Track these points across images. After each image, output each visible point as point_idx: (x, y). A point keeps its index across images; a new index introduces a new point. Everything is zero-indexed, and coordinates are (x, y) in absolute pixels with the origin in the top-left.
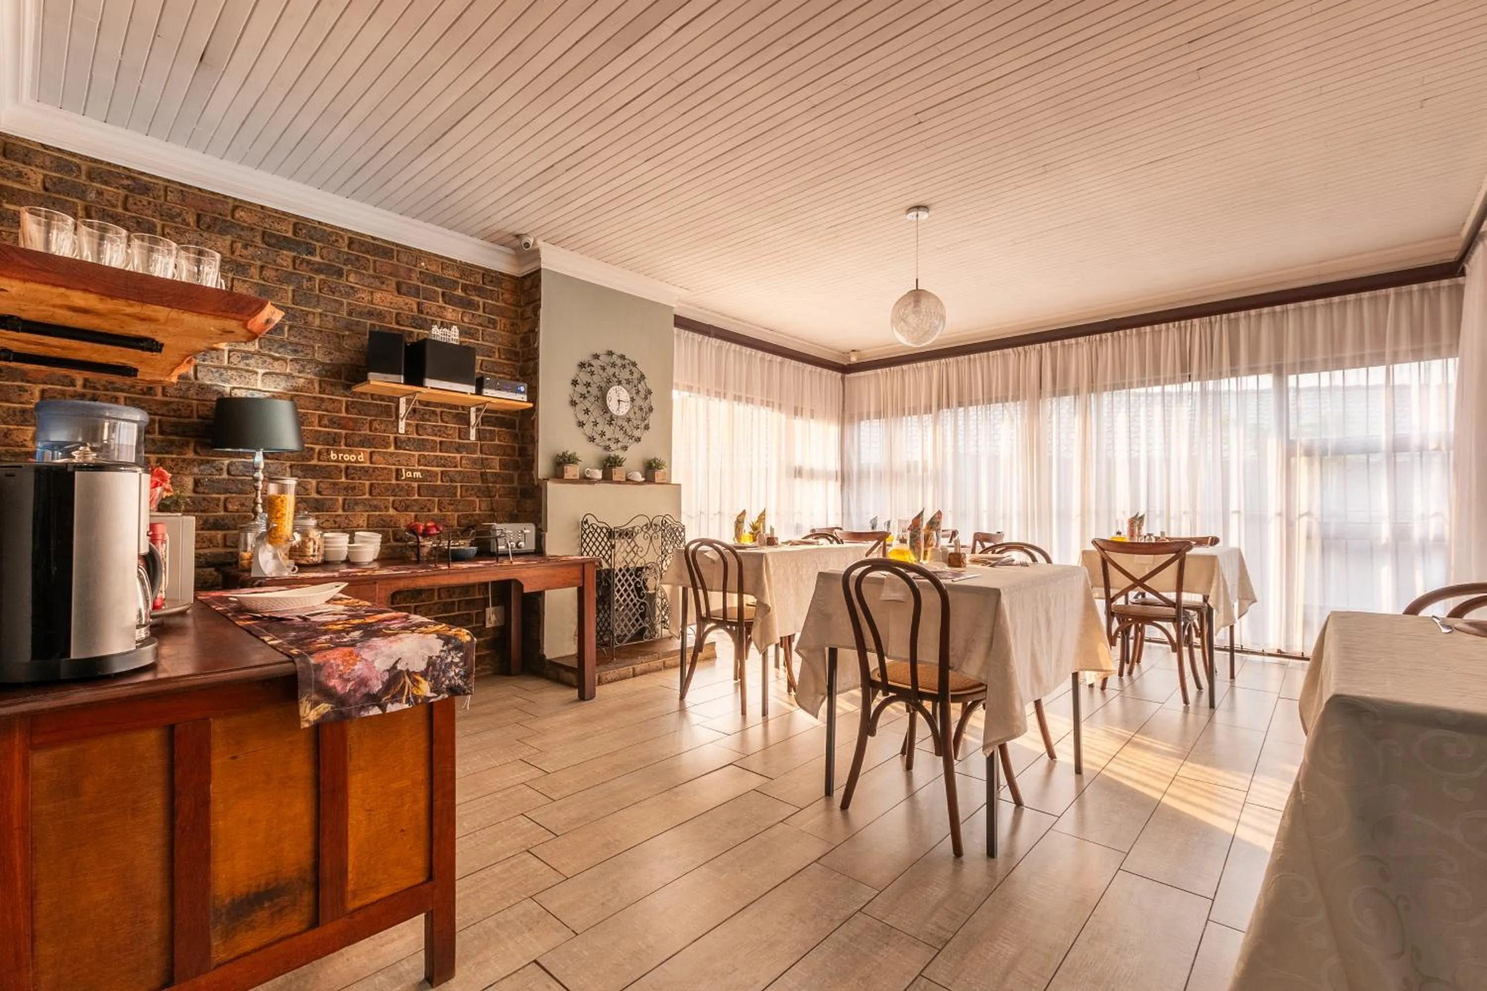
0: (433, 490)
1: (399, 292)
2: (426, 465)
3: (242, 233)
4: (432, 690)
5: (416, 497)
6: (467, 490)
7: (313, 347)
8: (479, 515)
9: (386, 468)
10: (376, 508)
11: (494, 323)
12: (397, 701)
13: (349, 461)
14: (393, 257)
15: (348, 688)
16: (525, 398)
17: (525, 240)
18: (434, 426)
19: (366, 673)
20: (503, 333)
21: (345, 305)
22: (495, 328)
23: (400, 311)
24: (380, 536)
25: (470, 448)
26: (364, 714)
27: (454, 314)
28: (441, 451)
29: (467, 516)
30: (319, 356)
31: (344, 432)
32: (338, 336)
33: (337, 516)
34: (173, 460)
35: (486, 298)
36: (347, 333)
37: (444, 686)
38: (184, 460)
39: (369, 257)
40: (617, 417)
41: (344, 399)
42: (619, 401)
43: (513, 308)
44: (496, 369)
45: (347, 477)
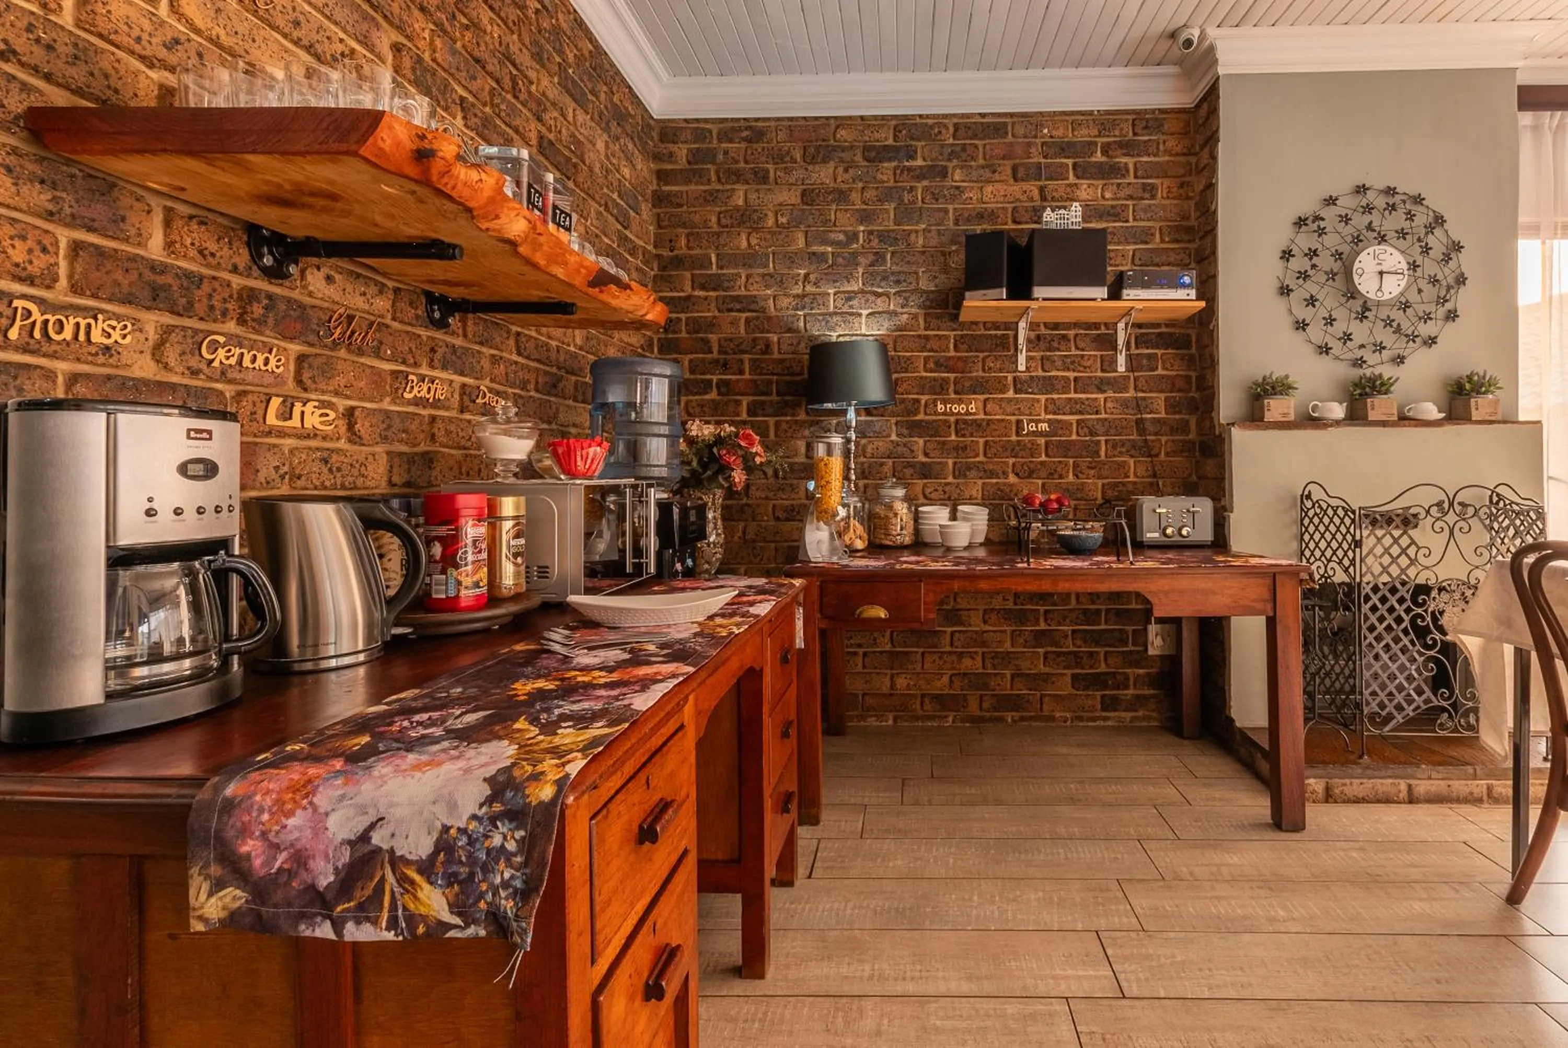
0: (1066, 448)
1: (1016, 180)
2: (1055, 413)
3: (843, 155)
4: (456, 907)
5: (1043, 458)
6: (1114, 447)
7: (916, 273)
8: (1135, 483)
9: (1003, 420)
10: (992, 474)
11: (1151, 190)
12: (368, 919)
13: (959, 413)
14: (1007, 133)
15: (277, 864)
16: (1193, 294)
17: (1183, 37)
18: (1065, 356)
19: (306, 838)
20: (1167, 202)
21: (951, 211)
22: (1153, 197)
23: (1018, 204)
24: (987, 511)
25: (1119, 384)
26: (305, 930)
27: (1090, 191)
28: (1076, 392)
29: (1115, 485)
30: (924, 284)
31: (952, 376)
32: (943, 254)
33: (946, 484)
34: (787, 422)
35: (1139, 155)
36: (954, 248)
37: (482, 905)
38: (796, 422)
39: (976, 142)
40: (1379, 304)
41: (952, 333)
42: (1381, 273)
43: (1182, 159)
44: (1157, 260)
45: (957, 435)
